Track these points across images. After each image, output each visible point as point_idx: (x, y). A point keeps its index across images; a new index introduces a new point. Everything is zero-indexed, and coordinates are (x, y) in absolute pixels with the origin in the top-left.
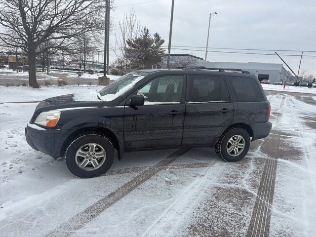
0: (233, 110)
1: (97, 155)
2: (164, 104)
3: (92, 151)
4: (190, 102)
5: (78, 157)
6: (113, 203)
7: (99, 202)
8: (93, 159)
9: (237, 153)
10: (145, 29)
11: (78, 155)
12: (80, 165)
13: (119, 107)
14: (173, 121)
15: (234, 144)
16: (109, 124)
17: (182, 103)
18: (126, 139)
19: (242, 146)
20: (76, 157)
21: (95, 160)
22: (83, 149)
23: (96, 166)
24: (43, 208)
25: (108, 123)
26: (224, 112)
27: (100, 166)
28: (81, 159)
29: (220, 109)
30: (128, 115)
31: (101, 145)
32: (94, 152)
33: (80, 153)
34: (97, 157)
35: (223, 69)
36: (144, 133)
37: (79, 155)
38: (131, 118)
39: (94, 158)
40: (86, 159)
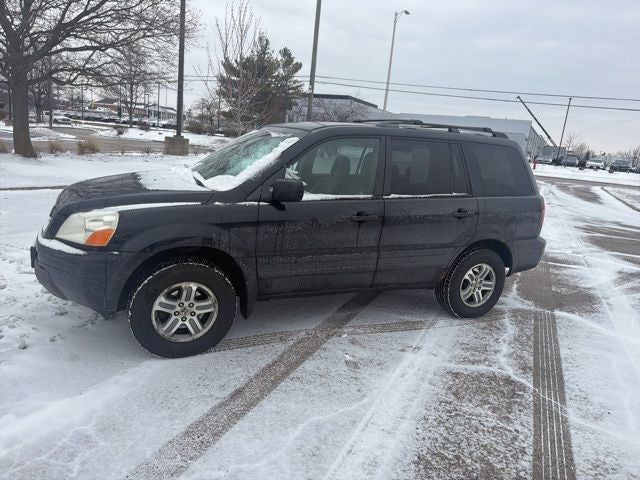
0: (477, 213)
1: (198, 308)
2: (341, 199)
3: (187, 299)
4: (393, 196)
5: (158, 312)
6: (244, 413)
7: (213, 412)
8: (189, 317)
9: (479, 301)
10: (260, 39)
11: (156, 307)
12: (162, 330)
13: (247, 203)
14: (358, 236)
15: (474, 282)
16: (225, 241)
17: (377, 196)
18: (262, 274)
19: (490, 286)
20: (153, 313)
21: (195, 318)
22: (169, 296)
23: (197, 331)
24: (89, 429)
25: (225, 239)
26: (459, 218)
27: (206, 330)
28: (163, 317)
29: (452, 209)
30: (266, 223)
31: (208, 287)
32: (192, 300)
33: (161, 304)
34: (198, 312)
35: (457, 128)
36: (299, 260)
37: (160, 309)
38: (273, 229)
39: (193, 314)
40: (174, 318)
